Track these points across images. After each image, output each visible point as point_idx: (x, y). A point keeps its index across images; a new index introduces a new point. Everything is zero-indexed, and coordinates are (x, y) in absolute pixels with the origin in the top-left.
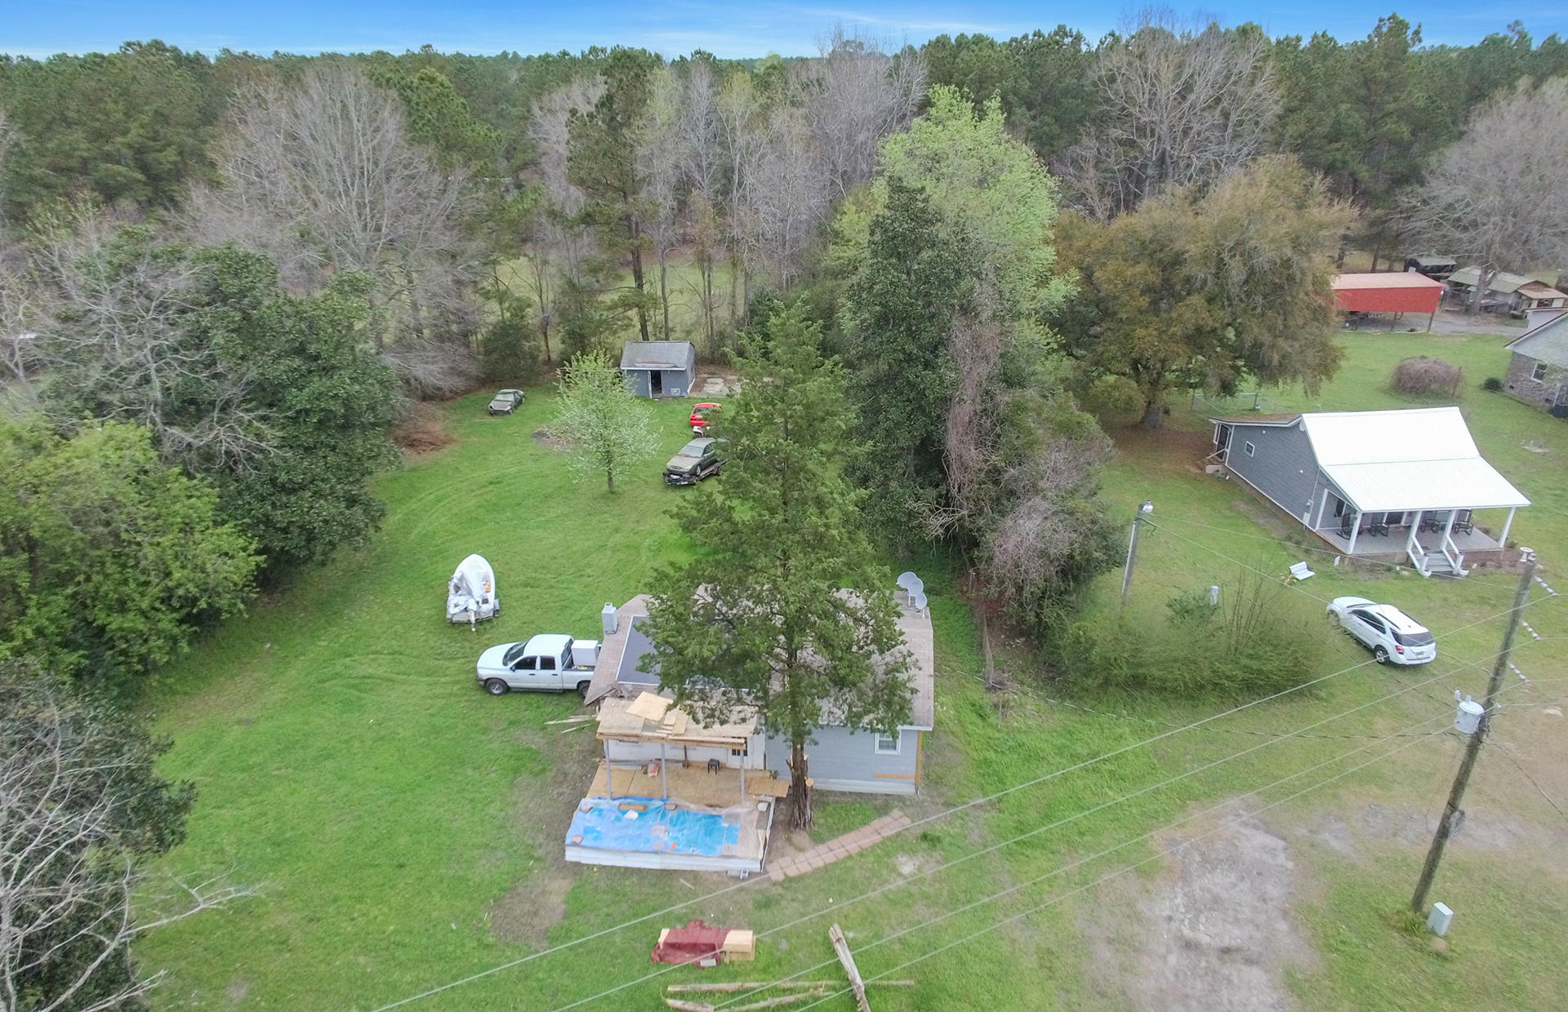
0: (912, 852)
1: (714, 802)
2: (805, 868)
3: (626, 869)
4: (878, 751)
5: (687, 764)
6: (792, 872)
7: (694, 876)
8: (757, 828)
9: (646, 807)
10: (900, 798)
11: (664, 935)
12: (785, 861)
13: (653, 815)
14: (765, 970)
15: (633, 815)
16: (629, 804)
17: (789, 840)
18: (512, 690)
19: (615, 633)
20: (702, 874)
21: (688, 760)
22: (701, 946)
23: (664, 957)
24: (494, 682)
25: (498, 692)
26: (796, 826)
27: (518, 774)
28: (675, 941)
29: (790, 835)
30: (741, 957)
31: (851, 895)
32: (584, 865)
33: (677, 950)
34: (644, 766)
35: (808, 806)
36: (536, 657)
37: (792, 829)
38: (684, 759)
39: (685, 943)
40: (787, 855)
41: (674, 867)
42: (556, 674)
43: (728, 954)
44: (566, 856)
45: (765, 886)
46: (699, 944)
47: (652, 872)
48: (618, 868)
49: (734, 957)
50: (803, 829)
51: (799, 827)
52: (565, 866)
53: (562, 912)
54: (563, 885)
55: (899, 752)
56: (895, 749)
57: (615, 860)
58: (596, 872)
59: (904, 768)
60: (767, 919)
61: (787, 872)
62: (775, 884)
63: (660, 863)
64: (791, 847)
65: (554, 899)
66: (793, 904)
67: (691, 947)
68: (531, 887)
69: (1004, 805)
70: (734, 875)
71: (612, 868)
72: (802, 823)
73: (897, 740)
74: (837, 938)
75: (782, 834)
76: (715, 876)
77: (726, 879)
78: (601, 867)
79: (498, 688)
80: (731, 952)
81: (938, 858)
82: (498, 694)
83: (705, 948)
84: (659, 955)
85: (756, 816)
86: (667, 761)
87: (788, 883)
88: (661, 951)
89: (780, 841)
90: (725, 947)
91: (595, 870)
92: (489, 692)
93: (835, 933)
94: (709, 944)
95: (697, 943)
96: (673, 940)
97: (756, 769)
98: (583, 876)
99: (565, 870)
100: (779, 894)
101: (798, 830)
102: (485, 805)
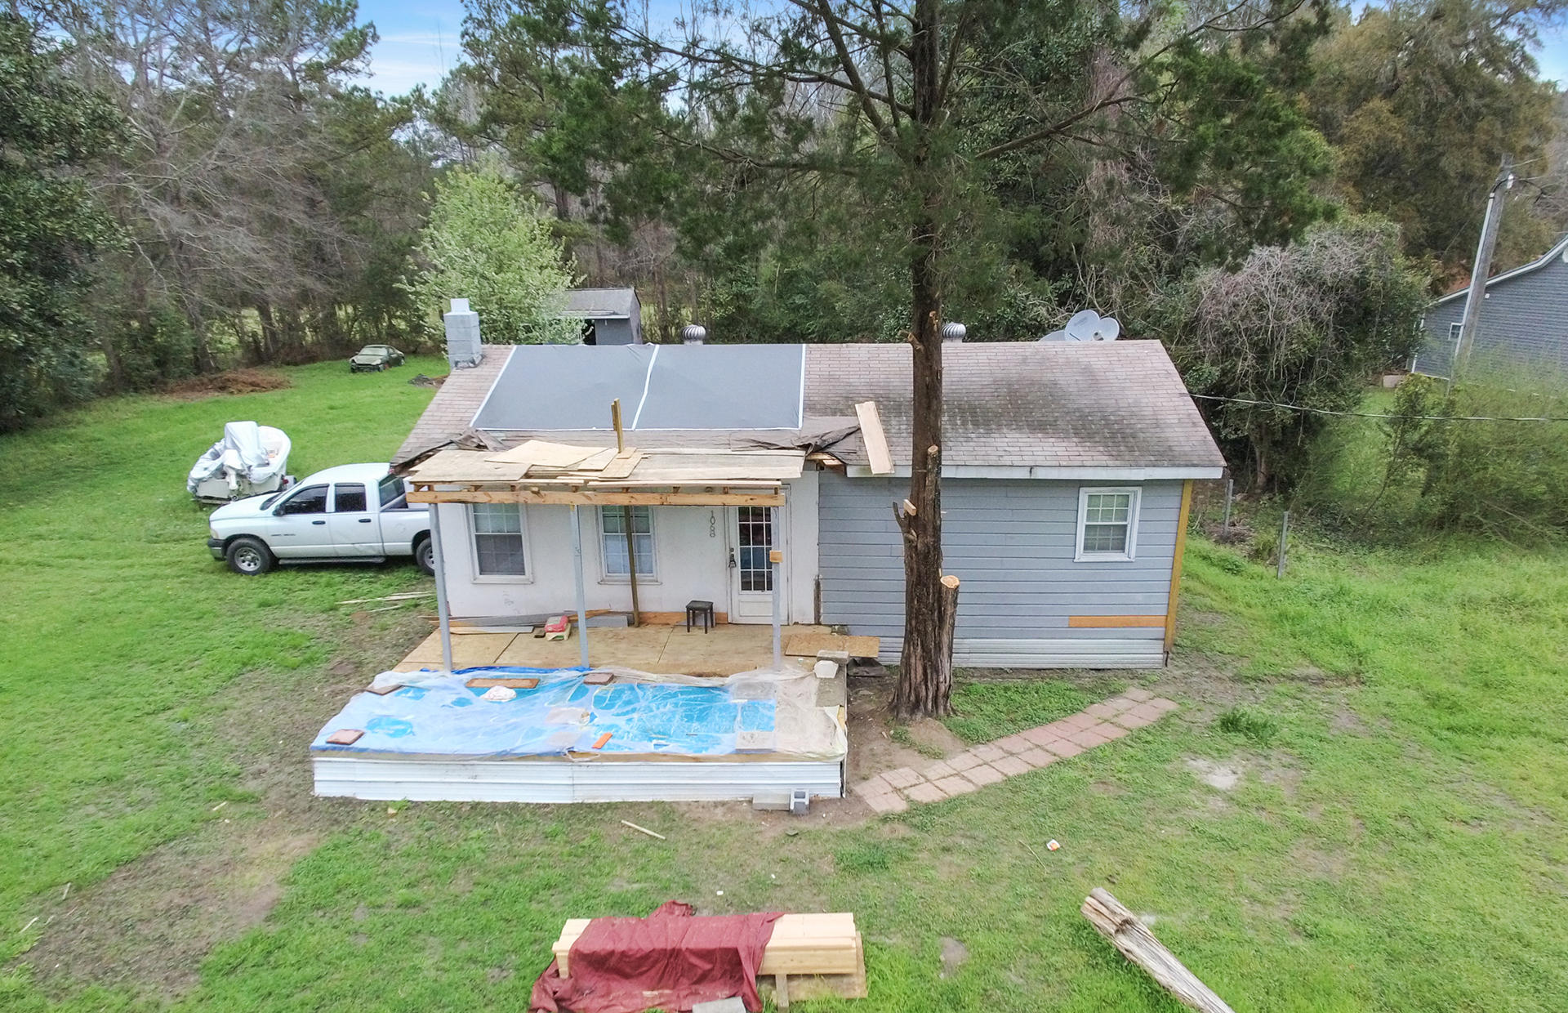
0: (1216, 752)
1: (705, 669)
2: (958, 787)
3: (475, 806)
4: (1081, 556)
5: (637, 619)
6: (925, 794)
7: (665, 813)
8: (819, 703)
9: (534, 682)
10: (1132, 674)
11: (572, 933)
12: (903, 776)
13: (551, 695)
16: (498, 678)
17: (900, 739)
18: (281, 562)
19: (476, 366)
20: (685, 808)
21: (641, 610)
22: (694, 960)
23: (570, 999)
24: (244, 545)
25: (252, 568)
26: (915, 707)
27: (249, 668)
28: (609, 947)
29: (901, 729)
30: (825, 990)
31: (1104, 834)
32: (362, 803)
33: (614, 979)
34: (538, 626)
35: (945, 650)
36: (327, 486)
37: (904, 715)
38: (631, 609)
39: (640, 949)
40: (902, 766)
41: (608, 797)
42: (369, 521)
43: (781, 982)
44: (316, 784)
45: (862, 823)
46: (687, 954)
47: (547, 810)
48: (455, 807)
49: (802, 991)
50: (932, 713)
51: (922, 707)
52: (310, 809)
53: (268, 904)
54: (291, 845)
55: (1133, 553)
56: (1123, 549)
57: (447, 786)
58: (393, 816)
59: (1140, 598)
60: (882, 894)
61: (912, 797)
62: (885, 819)
63: (571, 788)
64: (910, 751)
65: (255, 877)
66: (948, 858)
67: (660, 966)
68: (200, 853)
69: (1375, 673)
70: (771, 805)
71: (438, 806)
72: (930, 696)
73: (1128, 522)
74: (1118, 920)
75: (880, 730)
76: (719, 811)
77: (750, 817)
78: (409, 807)
79: (253, 560)
80: (790, 977)
81: (1286, 760)
82: (254, 573)
83: (708, 966)
84: (555, 993)
85: (813, 685)
86: (592, 615)
87: (920, 815)
88: (564, 981)
89: (878, 742)
90: (772, 963)
91: (391, 811)
92: (235, 570)
93: (1103, 910)
94: (720, 949)
95: (680, 950)
96: (602, 945)
97: (796, 623)
98: (354, 826)
99: (308, 815)
100: (903, 839)
101: (919, 716)
102: (148, 714)
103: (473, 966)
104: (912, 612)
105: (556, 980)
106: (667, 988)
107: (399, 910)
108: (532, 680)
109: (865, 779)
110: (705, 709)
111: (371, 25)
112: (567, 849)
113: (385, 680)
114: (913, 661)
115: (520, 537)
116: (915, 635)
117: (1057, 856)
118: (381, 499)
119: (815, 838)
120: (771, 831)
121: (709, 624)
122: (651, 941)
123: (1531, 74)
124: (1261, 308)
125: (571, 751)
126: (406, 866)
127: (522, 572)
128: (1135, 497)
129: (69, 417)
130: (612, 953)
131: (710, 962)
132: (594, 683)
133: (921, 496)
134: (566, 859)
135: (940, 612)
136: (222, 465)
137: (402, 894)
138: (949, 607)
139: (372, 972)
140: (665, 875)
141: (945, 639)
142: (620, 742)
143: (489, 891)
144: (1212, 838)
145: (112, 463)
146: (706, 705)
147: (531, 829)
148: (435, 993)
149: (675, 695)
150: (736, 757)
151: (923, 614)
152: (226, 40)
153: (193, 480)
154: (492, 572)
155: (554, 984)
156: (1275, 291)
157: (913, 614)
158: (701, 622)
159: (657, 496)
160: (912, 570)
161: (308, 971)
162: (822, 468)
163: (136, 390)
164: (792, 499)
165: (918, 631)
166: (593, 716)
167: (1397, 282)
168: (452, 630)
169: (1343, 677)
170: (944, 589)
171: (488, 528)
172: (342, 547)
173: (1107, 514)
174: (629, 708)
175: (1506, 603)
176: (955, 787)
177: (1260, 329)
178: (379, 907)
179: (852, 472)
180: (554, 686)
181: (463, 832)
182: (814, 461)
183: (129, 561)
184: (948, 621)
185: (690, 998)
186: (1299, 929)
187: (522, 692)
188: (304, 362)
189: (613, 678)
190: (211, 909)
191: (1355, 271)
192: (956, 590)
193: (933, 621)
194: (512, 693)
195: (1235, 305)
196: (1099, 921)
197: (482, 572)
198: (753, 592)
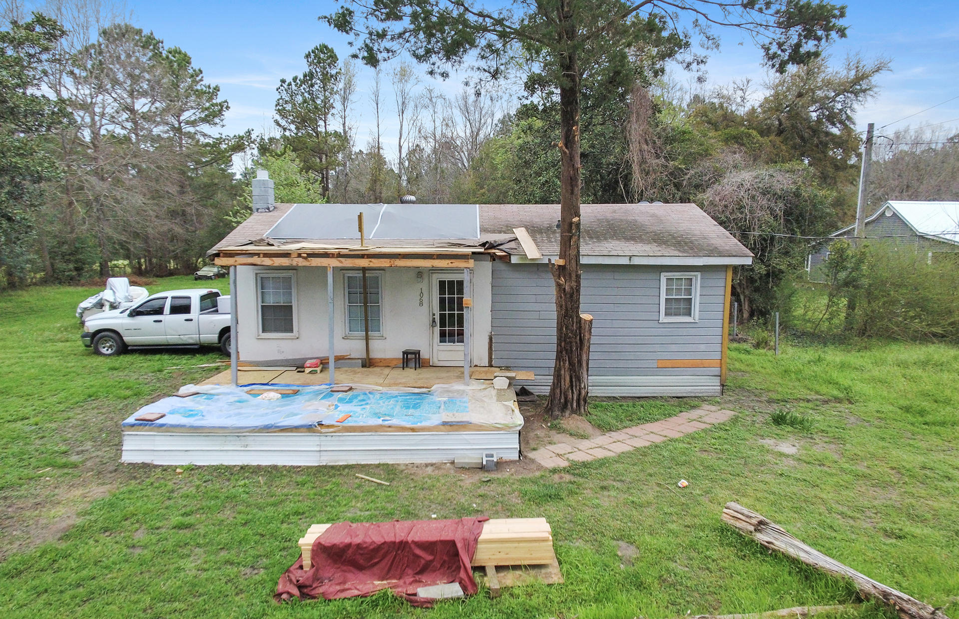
3: (244, 467)
4: (663, 319)
5: (368, 363)
6: (580, 457)
7: (390, 471)
8: (499, 400)
9: (296, 391)
11: (314, 534)
12: (561, 448)
15: (271, 396)
17: (556, 428)
18: (129, 348)
19: (270, 211)
20: (404, 468)
21: (370, 357)
22: (418, 552)
23: (311, 586)
24: (106, 336)
25: (110, 351)
26: (564, 408)
27: (93, 398)
28: (347, 540)
29: (555, 422)
30: (528, 578)
31: (718, 477)
32: (156, 466)
33: (350, 571)
34: (299, 366)
35: (584, 365)
36: (167, 298)
37: (557, 413)
38: (364, 356)
39: (373, 542)
40: (559, 443)
41: (346, 460)
42: (191, 320)
43: (491, 572)
44: (124, 453)
45: (538, 474)
46: (413, 546)
47: (299, 469)
48: (228, 468)
49: (509, 579)
50: (576, 411)
51: (569, 406)
52: (116, 470)
53: (64, 528)
54: (95, 491)
55: (697, 317)
56: (690, 315)
57: (224, 453)
58: (180, 473)
59: (702, 347)
60: (561, 514)
61: (571, 458)
62: (554, 471)
63: (318, 454)
64: (563, 435)
65: (60, 510)
66: (606, 493)
67: (389, 558)
68: (19, 497)
69: (860, 397)
70: (468, 463)
71: (216, 468)
72: (575, 398)
73: (692, 296)
74: (754, 521)
75: (540, 424)
76: (430, 469)
77: (452, 472)
78: (192, 469)
79: (110, 347)
80: (499, 568)
81: (827, 440)
82: (110, 355)
83: (430, 558)
84: (298, 581)
85: (494, 392)
86: (338, 359)
87: (578, 469)
88: (306, 572)
89: (540, 431)
90: (485, 555)
91: (178, 470)
92: (97, 353)
93: (740, 516)
94: (441, 541)
95: (407, 542)
96: (340, 538)
97: (476, 366)
98: (148, 480)
99: (114, 474)
100: (571, 482)
101: (567, 413)
102: (9, 421)
103: (229, 567)
104: (561, 337)
105: (300, 571)
106: (395, 578)
107: (173, 531)
108: (293, 390)
109: (534, 449)
110: (418, 403)
111: (226, 101)
112: (312, 492)
113: (188, 390)
114: (563, 372)
115: (291, 307)
116: (564, 353)
117: (688, 491)
118: (201, 307)
119: (504, 482)
120: (469, 480)
121: (417, 366)
122: (383, 537)
123: (852, 126)
124: (741, 208)
125: (320, 424)
126: (185, 503)
127: (291, 331)
128: (696, 280)
129: (12, 293)
130: (349, 546)
131: (432, 553)
132: (338, 391)
133: (567, 253)
134: (312, 497)
135: (580, 337)
136: (101, 299)
137: (176, 519)
138: (587, 334)
139: (141, 573)
140: (390, 507)
141: (584, 358)
142: (357, 419)
143: (250, 517)
144: (797, 480)
145: (31, 311)
146: (418, 401)
147: (286, 480)
148: (194, 585)
149: (396, 397)
150: (442, 427)
151: (570, 338)
152: (142, 105)
153: (80, 308)
154: (270, 331)
155: (297, 575)
156: (748, 199)
157: (562, 338)
158: (412, 364)
159: (388, 260)
160: (561, 307)
161: (85, 573)
162: (494, 260)
163: (60, 283)
164: (474, 280)
165: (566, 350)
166: (337, 407)
167: (816, 195)
168: (239, 368)
169: (838, 400)
170: (583, 322)
171: (271, 301)
172: (172, 338)
173: (679, 291)
174: (364, 403)
175: (924, 364)
176: (600, 454)
177: (741, 219)
178: (158, 528)
179: (514, 260)
180: (308, 393)
181: (233, 482)
182: (489, 254)
183: (26, 350)
184: (586, 343)
185: (414, 585)
186: (888, 534)
187: (285, 396)
188: (167, 276)
189: (351, 389)
190: (15, 533)
191: (793, 188)
192: (591, 322)
193: (576, 343)
194: (280, 395)
195: (726, 206)
196: (739, 524)
197: (264, 331)
198: (447, 344)
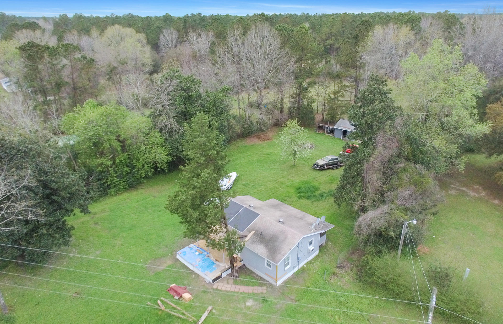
0: (255, 300)
1: (218, 259)
2: (224, 289)
4: (266, 266)
6: (220, 288)
7: (198, 276)
8: (221, 272)
9: (202, 253)
10: (271, 285)
12: (221, 284)
13: (201, 255)
14: (186, 308)
15: (197, 253)
16: (199, 250)
17: (228, 279)
31: (226, 302)
32: (179, 260)
45: (210, 288)
53: (163, 269)
54: (170, 263)
56: (271, 268)
59: (273, 275)
68: (164, 260)
73: (271, 265)
81: (261, 306)
85: (224, 268)
87: (216, 290)
91: (180, 263)
98: (176, 263)
99: (174, 259)
100: (210, 291)
112: (186, 276)
113: (191, 245)
119: (204, 287)
140: (190, 283)
142: (198, 267)
149: (211, 262)
173: (269, 263)
174: (204, 262)
190: (160, 267)
